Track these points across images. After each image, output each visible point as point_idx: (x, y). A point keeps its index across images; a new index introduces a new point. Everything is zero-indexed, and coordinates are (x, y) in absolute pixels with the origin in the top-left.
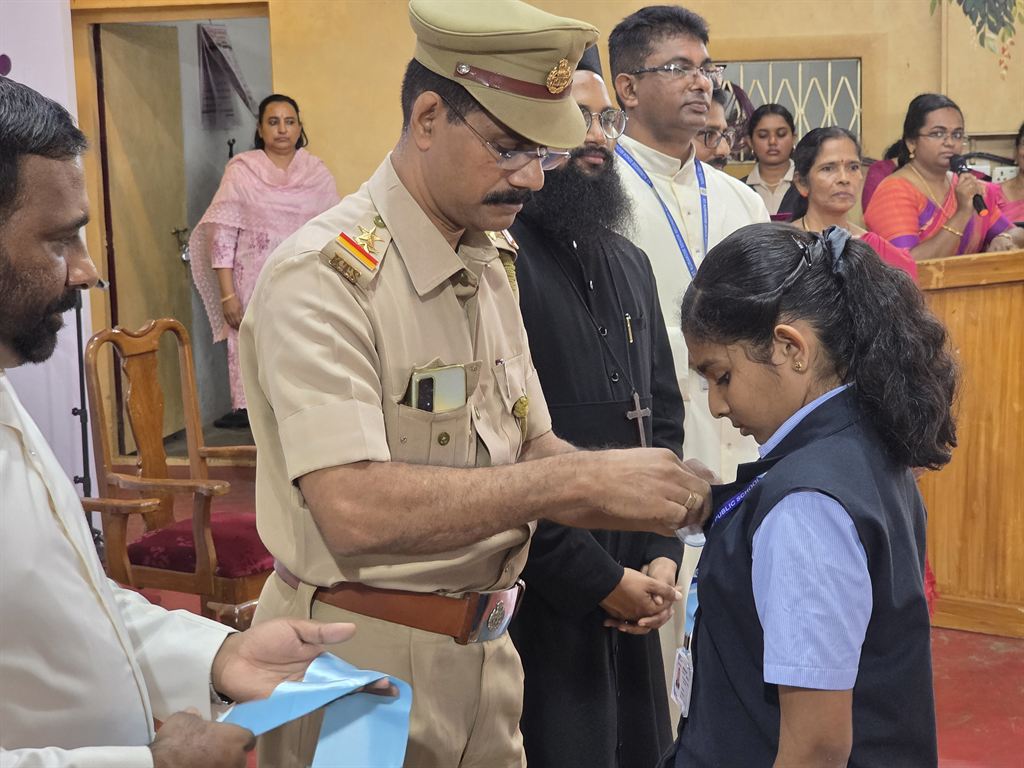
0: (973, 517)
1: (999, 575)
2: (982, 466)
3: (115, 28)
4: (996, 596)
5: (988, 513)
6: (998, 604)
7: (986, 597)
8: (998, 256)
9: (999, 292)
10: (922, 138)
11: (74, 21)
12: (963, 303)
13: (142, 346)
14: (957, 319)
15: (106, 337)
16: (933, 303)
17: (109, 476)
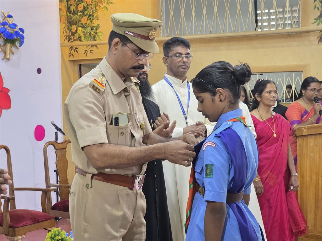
3: (85, 65)
11: (73, 63)
12: (313, 140)
13: (62, 147)
14: (311, 145)
15: (50, 143)
16: (304, 140)
17: (49, 184)
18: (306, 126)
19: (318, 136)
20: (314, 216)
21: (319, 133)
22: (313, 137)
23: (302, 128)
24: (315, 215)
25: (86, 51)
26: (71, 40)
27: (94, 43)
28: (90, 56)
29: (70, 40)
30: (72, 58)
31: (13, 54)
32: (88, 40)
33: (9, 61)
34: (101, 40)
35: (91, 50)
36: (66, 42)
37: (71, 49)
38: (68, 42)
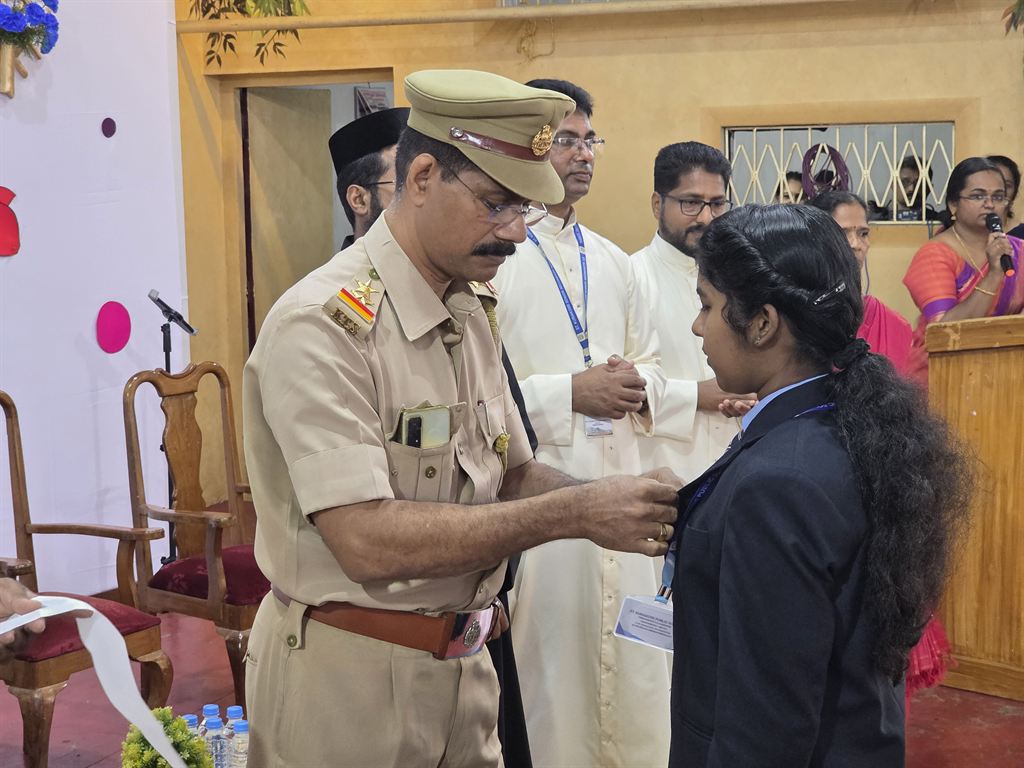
0: (989, 578)
1: (1014, 638)
2: (997, 528)
3: (261, 92)
4: (1011, 659)
5: (1003, 577)
6: (1013, 668)
7: (1002, 660)
8: (1010, 320)
9: (1012, 354)
10: (962, 201)
11: (221, 85)
12: (979, 367)
13: (181, 386)
14: (973, 382)
15: (144, 377)
16: (951, 367)
17: (142, 506)
18: (959, 323)
19: (996, 355)
20: (976, 605)
21: (997, 345)
22: (980, 357)
23: (945, 327)
24: (980, 600)
25: (261, 45)
26: (212, 11)
27: (289, 21)
28: (273, 64)
29: (208, 10)
30: (215, 69)
31: (24, 75)
32: (267, 12)
33: (10, 101)
34: (309, 14)
35: (276, 44)
36: (197, 15)
37: (211, 40)
38: (204, 15)
